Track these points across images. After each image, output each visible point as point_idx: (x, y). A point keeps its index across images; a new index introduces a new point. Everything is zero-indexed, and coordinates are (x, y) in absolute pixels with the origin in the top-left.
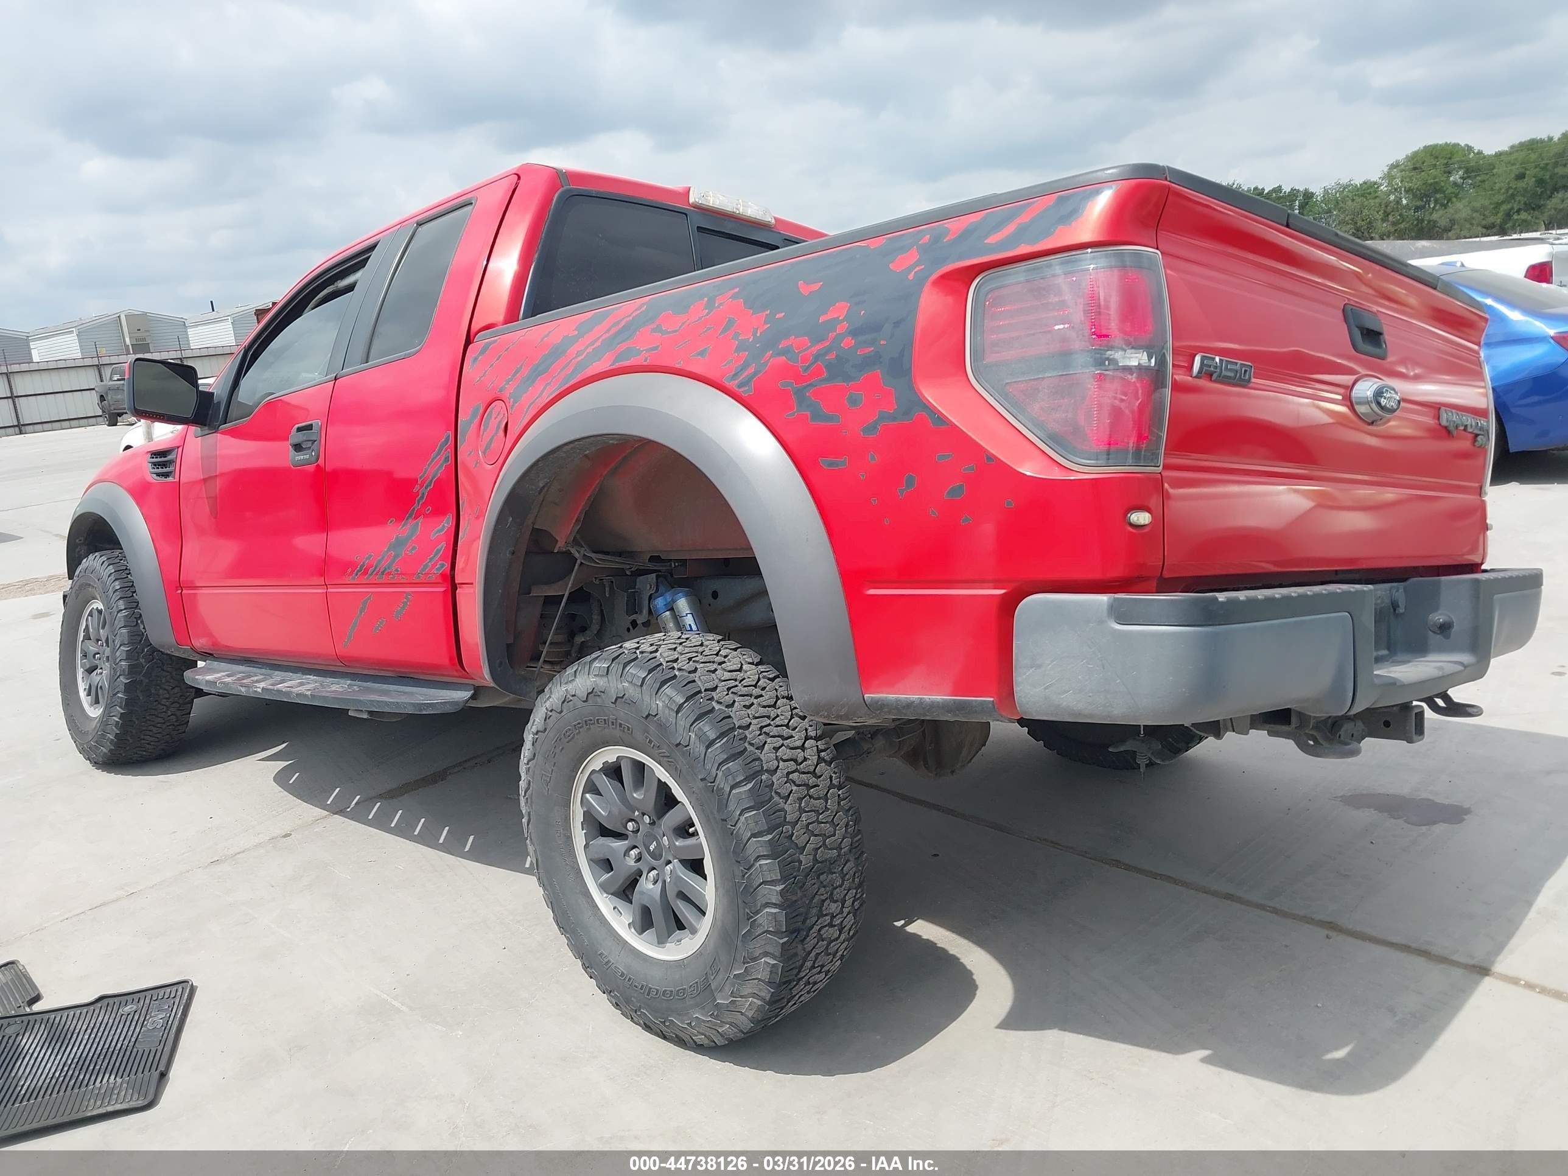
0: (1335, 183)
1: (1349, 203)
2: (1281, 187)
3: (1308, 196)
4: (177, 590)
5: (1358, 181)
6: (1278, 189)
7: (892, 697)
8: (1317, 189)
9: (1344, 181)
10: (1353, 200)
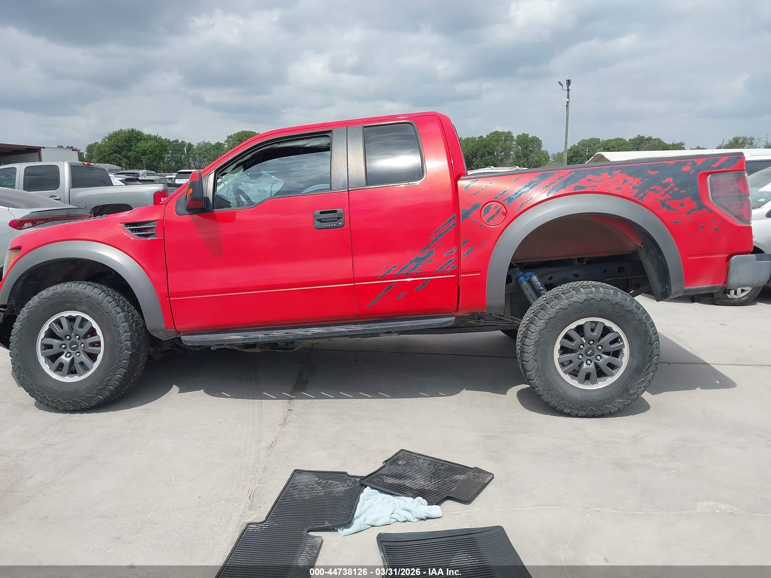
0: (202, 142)
1: (212, 151)
2: (178, 140)
3: (190, 146)
4: (166, 298)
5: (213, 143)
6: (177, 141)
7: (694, 287)
8: (195, 144)
9: (206, 141)
10: (214, 150)
